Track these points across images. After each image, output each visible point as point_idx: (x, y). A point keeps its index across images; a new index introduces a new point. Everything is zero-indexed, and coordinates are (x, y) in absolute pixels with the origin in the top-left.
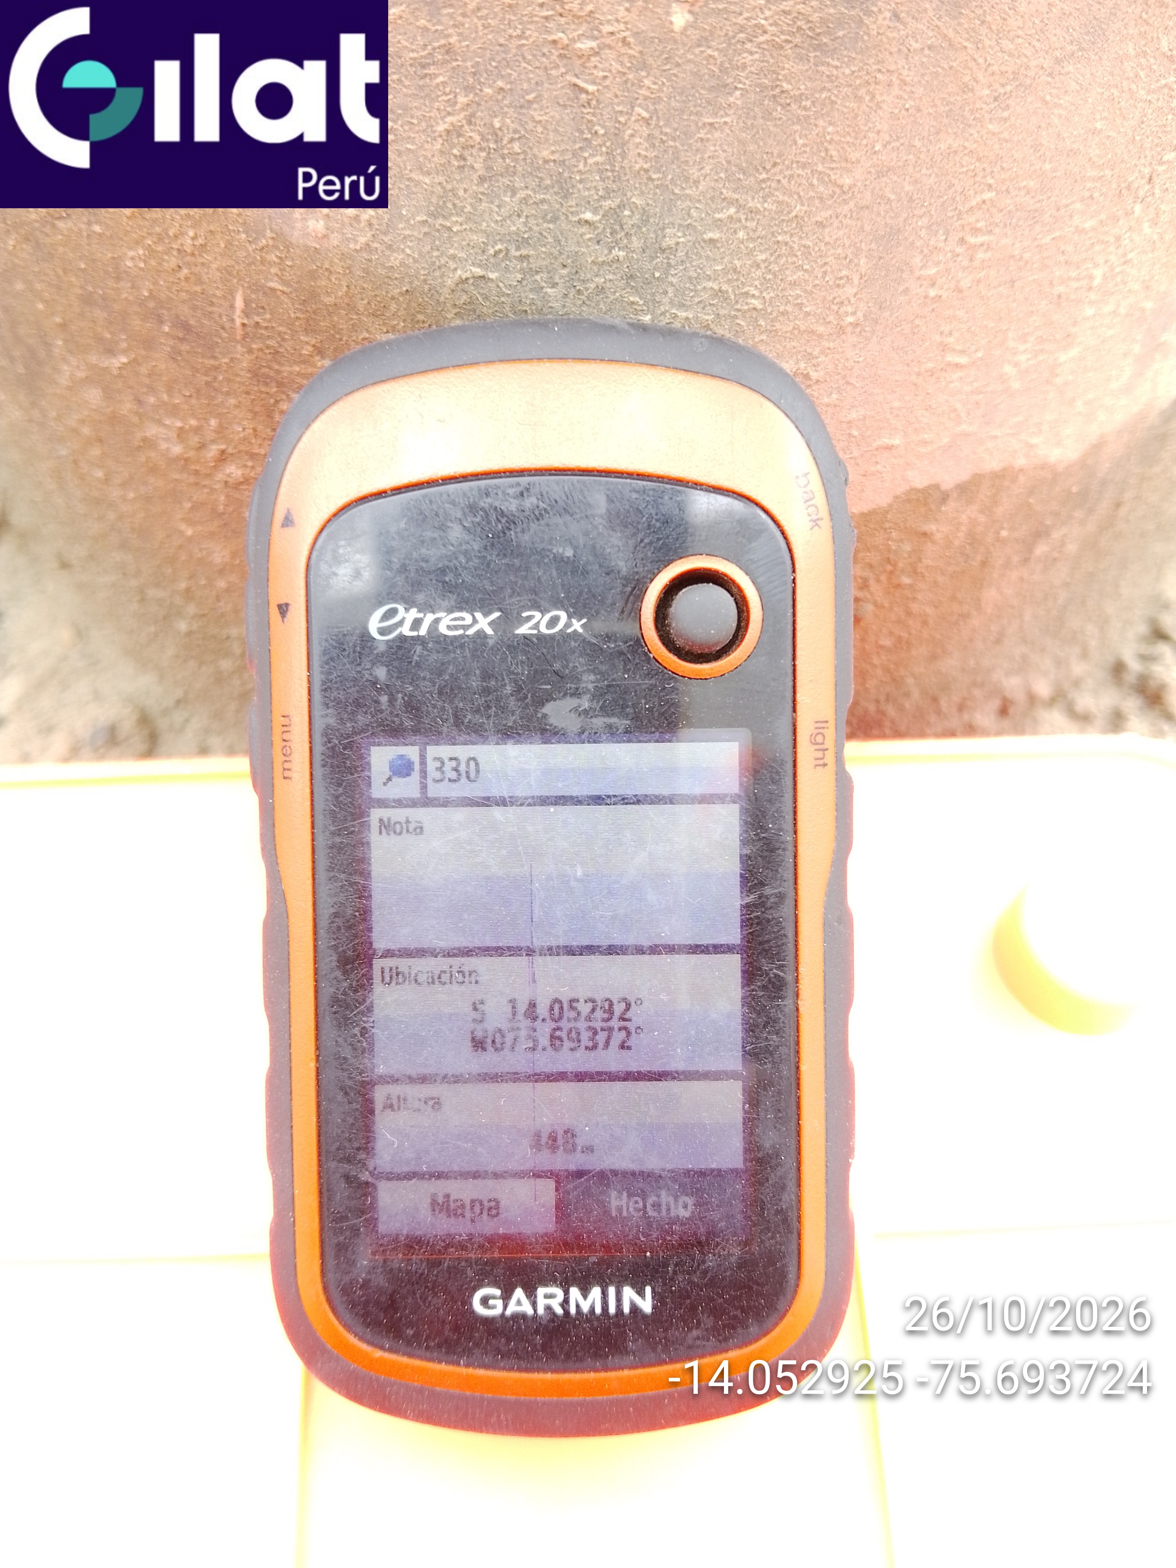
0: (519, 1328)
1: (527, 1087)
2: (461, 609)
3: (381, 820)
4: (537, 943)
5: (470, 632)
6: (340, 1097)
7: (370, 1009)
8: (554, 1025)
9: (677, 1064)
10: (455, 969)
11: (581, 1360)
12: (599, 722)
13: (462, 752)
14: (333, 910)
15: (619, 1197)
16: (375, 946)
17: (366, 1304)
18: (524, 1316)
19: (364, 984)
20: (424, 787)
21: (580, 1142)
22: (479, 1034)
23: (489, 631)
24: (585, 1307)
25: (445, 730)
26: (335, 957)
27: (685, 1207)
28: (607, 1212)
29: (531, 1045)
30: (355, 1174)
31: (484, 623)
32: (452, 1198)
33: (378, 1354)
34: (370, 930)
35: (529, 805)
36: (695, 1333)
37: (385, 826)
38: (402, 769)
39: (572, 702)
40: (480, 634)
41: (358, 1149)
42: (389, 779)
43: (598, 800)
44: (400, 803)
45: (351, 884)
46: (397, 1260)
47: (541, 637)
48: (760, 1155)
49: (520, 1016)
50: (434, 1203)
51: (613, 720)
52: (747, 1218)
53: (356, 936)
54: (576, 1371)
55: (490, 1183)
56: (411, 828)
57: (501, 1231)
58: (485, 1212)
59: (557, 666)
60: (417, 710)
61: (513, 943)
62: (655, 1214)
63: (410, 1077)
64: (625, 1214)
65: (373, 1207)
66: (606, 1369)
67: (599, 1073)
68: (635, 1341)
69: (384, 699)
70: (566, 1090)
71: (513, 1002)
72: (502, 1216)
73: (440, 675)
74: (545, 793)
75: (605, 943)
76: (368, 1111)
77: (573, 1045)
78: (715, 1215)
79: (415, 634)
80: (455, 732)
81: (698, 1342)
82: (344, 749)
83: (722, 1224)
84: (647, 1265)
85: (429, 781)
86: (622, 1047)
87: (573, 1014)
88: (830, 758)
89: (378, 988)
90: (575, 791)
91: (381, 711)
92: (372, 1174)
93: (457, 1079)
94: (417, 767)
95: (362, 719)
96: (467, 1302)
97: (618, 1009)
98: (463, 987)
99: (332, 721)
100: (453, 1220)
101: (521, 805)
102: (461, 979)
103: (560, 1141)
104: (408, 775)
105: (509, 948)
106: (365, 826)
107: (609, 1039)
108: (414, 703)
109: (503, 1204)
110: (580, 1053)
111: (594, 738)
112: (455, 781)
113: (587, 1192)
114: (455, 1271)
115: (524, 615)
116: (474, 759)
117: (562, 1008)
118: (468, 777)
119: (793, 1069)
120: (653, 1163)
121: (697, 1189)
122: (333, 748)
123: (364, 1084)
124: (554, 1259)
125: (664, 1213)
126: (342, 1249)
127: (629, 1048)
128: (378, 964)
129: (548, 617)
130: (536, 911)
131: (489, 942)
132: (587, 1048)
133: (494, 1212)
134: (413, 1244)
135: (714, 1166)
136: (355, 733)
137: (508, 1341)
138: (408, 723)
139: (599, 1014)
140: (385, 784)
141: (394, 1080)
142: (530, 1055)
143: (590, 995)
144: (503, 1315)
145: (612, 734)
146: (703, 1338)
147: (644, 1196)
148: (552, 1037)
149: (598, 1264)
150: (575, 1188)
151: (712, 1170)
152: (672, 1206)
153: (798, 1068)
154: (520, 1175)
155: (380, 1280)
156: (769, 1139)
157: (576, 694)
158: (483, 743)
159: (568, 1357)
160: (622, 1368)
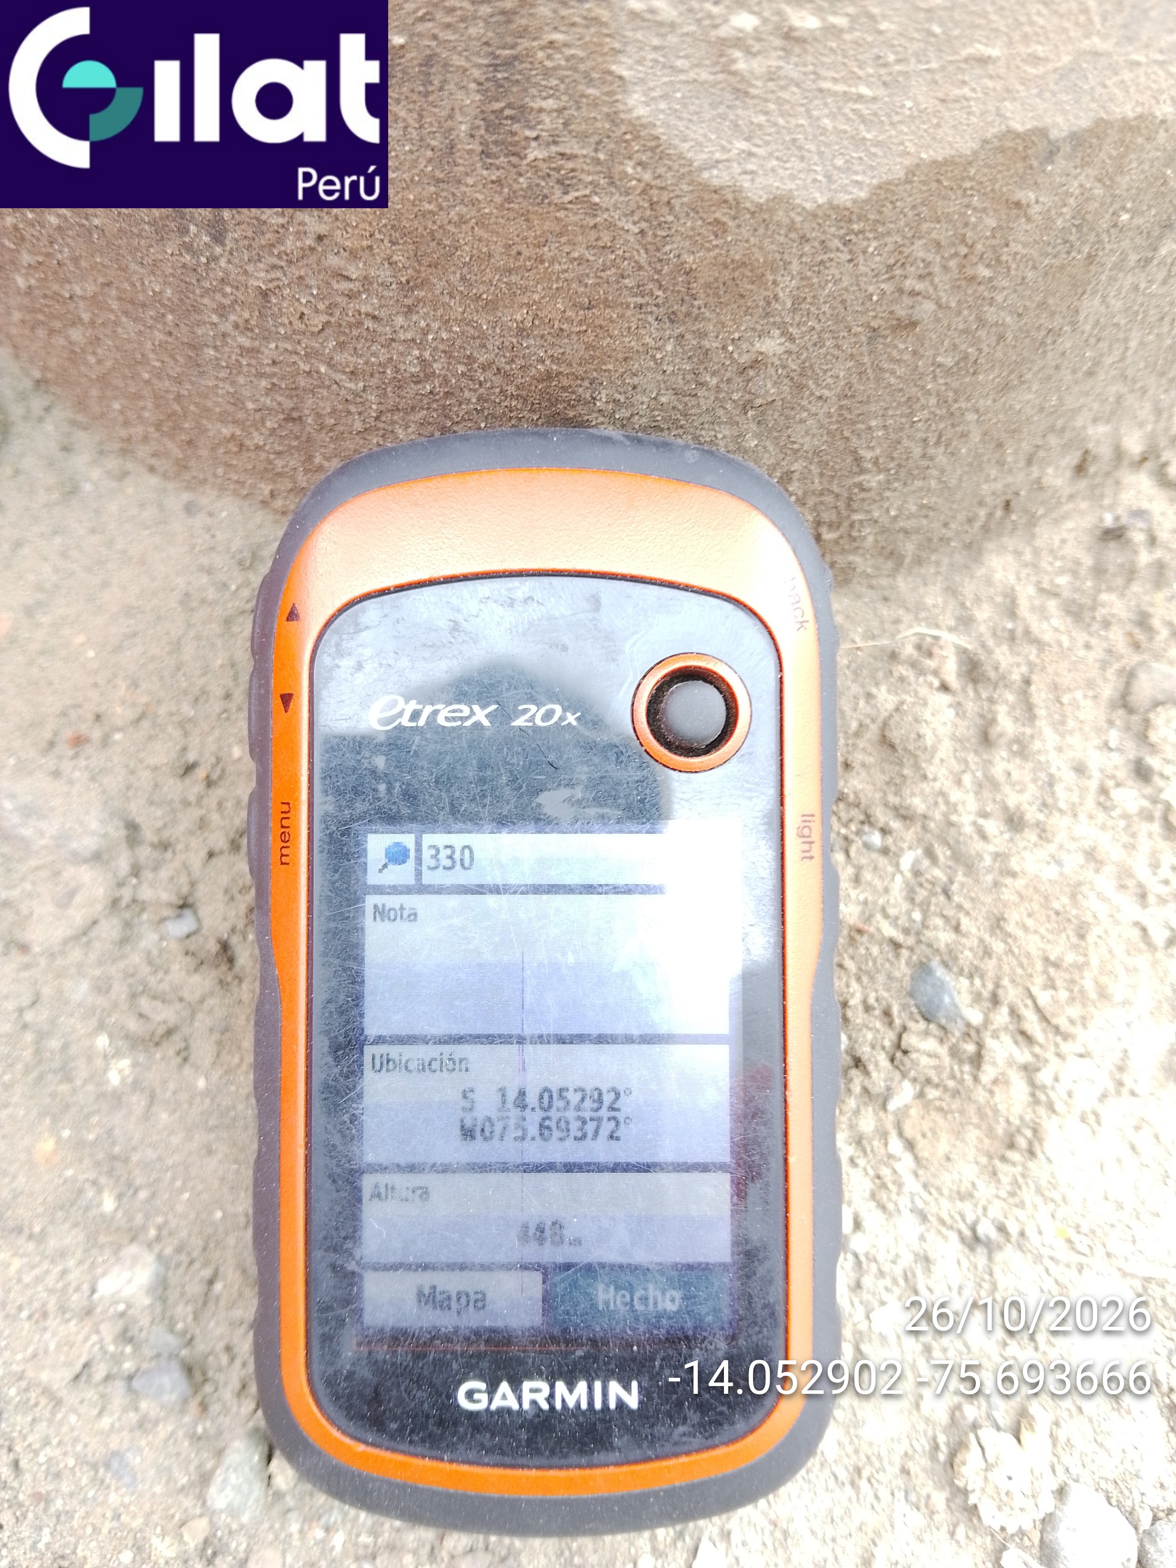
0: (504, 1423)
1: (515, 1178)
2: (459, 702)
3: (376, 906)
4: (528, 1032)
5: (468, 723)
6: (328, 1184)
7: (360, 1096)
8: (544, 1114)
9: (666, 1155)
10: (445, 1057)
11: (566, 1456)
12: (592, 811)
13: (458, 840)
14: (325, 996)
15: (606, 1291)
16: (367, 1032)
17: (351, 1395)
18: (509, 1411)
19: (354, 1072)
20: (419, 874)
21: (569, 1234)
22: (468, 1123)
23: (486, 723)
24: (571, 1404)
25: (441, 817)
26: (327, 1043)
27: (673, 1300)
28: (594, 1306)
29: (519, 1133)
30: (339, 1262)
31: (481, 715)
32: (438, 1289)
33: (361, 1448)
34: (362, 1015)
35: (522, 893)
36: (681, 1429)
37: (380, 913)
38: (397, 856)
39: (565, 793)
40: (477, 725)
41: (345, 1238)
42: (385, 866)
43: (589, 889)
44: (395, 890)
45: (344, 970)
46: (382, 1352)
47: (536, 729)
48: (749, 1247)
49: (510, 1105)
50: (420, 1294)
51: (606, 810)
52: (735, 1312)
53: (348, 1023)
54: (561, 1468)
55: (478, 1275)
56: (405, 914)
57: (487, 1324)
58: (471, 1304)
59: (552, 757)
60: (415, 798)
61: (504, 1031)
62: (642, 1308)
63: (398, 1166)
64: (612, 1307)
65: (359, 1297)
66: (591, 1466)
67: (588, 1164)
68: (621, 1437)
69: (382, 787)
70: (553, 1182)
71: (503, 1092)
72: (489, 1308)
73: (438, 764)
74: (537, 881)
75: (595, 1032)
76: (356, 1199)
77: (562, 1135)
78: (704, 1310)
79: (414, 724)
80: (451, 820)
81: (684, 1439)
82: (343, 835)
83: (709, 1318)
84: (634, 1360)
85: (424, 868)
86: (611, 1137)
87: (561, 1104)
88: (816, 850)
89: (368, 1073)
90: (568, 880)
91: (379, 799)
92: (358, 1263)
93: (445, 1169)
94: (412, 854)
95: (360, 807)
96: (451, 1395)
97: (608, 1098)
98: (454, 1075)
99: (330, 808)
100: (438, 1312)
101: (515, 893)
102: (451, 1066)
103: (548, 1233)
104: (404, 862)
105: (500, 1036)
106: (361, 911)
107: (598, 1128)
108: (411, 791)
109: (489, 1296)
110: (569, 1143)
111: (585, 827)
112: (450, 868)
113: (574, 1284)
114: (440, 1364)
115: (520, 708)
116: (468, 847)
117: (551, 1097)
118: (462, 865)
119: (781, 1161)
120: (640, 1256)
121: (685, 1283)
122: (331, 834)
123: (352, 1172)
124: (541, 1352)
125: (651, 1307)
126: (326, 1339)
127: (618, 1139)
128: (369, 1051)
129: (543, 710)
130: (529, 999)
131: (480, 1029)
132: (575, 1138)
133: (480, 1304)
134: (398, 1337)
135: (702, 1259)
136: (353, 820)
137: (493, 1435)
138: (405, 811)
139: (588, 1103)
140: (380, 871)
141: (383, 1169)
142: (518, 1144)
143: (580, 1083)
144: (488, 1409)
145: (604, 823)
146: (689, 1434)
147: (631, 1289)
148: (541, 1126)
149: (584, 1358)
150: (563, 1280)
151: (700, 1264)
152: (660, 1299)
153: (786, 1160)
154: (507, 1267)
155: (365, 1373)
156: (757, 1233)
157: (570, 785)
158: (478, 832)
159: (553, 1452)
160: (607, 1465)
